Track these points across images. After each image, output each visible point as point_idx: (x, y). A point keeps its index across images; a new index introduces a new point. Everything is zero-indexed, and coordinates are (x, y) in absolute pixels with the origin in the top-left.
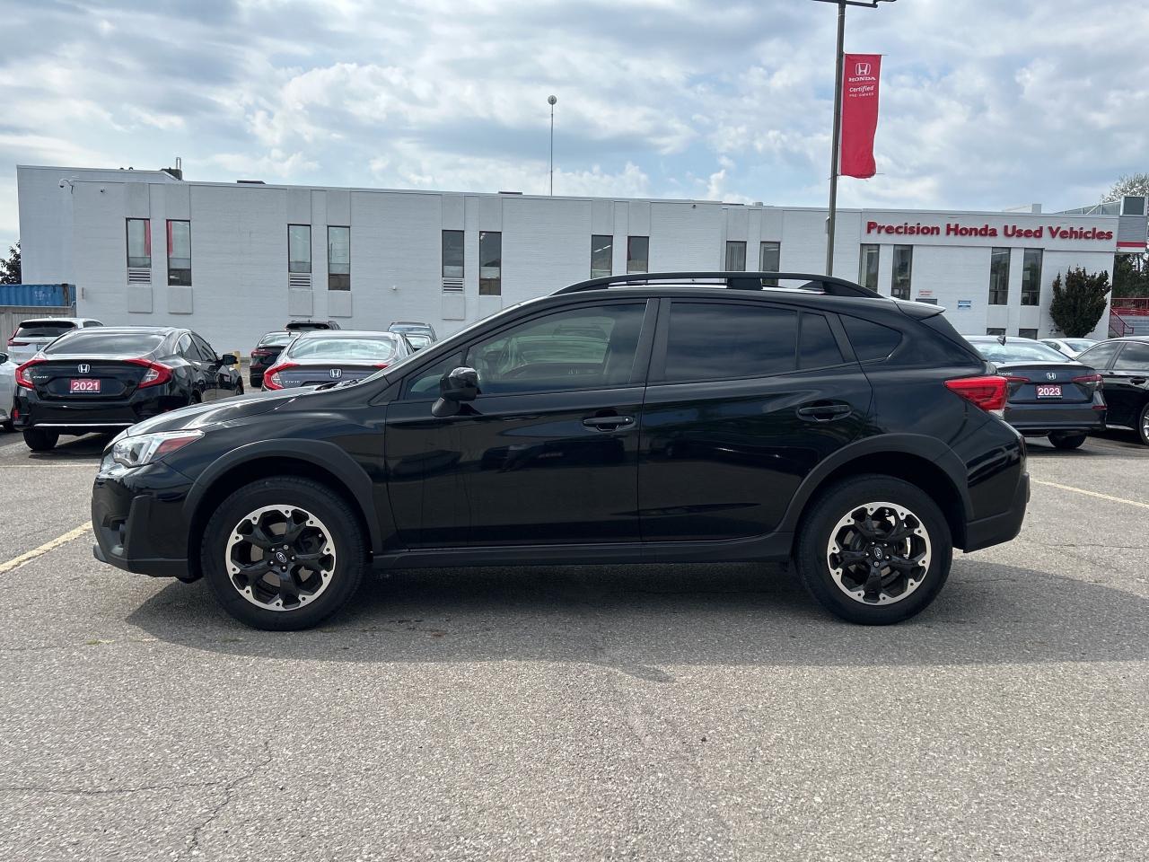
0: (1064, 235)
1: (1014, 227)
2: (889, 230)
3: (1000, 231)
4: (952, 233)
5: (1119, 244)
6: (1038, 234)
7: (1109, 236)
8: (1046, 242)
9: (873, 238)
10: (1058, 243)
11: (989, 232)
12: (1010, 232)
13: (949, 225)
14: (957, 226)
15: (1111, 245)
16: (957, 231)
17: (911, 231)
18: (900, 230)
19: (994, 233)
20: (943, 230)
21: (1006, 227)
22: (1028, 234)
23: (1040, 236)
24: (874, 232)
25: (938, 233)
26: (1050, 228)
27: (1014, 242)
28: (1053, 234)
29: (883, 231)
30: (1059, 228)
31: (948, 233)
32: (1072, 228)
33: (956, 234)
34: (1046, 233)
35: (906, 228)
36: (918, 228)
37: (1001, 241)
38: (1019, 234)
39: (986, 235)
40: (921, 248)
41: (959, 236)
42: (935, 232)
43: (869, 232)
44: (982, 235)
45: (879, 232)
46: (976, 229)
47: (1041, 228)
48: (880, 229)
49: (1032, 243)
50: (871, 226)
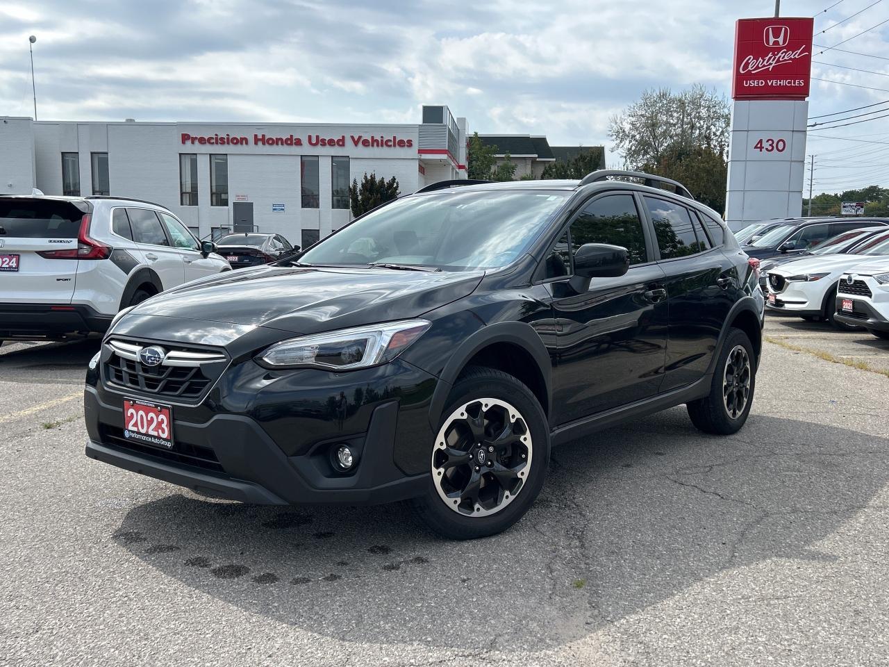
0: (366, 143)
1: (317, 137)
2: (202, 141)
3: (305, 141)
4: (260, 143)
5: (421, 152)
6: (341, 143)
7: (410, 144)
8: (349, 150)
9: (189, 148)
10: (361, 151)
11: (294, 141)
12: (314, 141)
13: (256, 136)
14: (263, 136)
15: (413, 152)
16: (265, 141)
17: (222, 141)
18: (212, 141)
19: (298, 142)
20: (251, 140)
21: (310, 137)
22: (331, 142)
23: (343, 145)
24: (189, 143)
25: (247, 143)
26: (352, 137)
27: (319, 150)
28: (356, 143)
29: (197, 142)
30: (360, 137)
31: (256, 143)
32: (373, 137)
33: (264, 144)
34: (349, 142)
35: (217, 139)
36: (228, 139)
37: (307, 150)
38: (323, 143)
39: (291, 144)
40: (232, 156)
41: (267, 145)
42: (244, 142)
43: (183, 142)
44: (288, 144)
45: (193, 143)
46: (281, 139)
47: (343, 137)
48: (193, 140)
49: (336, 151)
50: (185, 138)
